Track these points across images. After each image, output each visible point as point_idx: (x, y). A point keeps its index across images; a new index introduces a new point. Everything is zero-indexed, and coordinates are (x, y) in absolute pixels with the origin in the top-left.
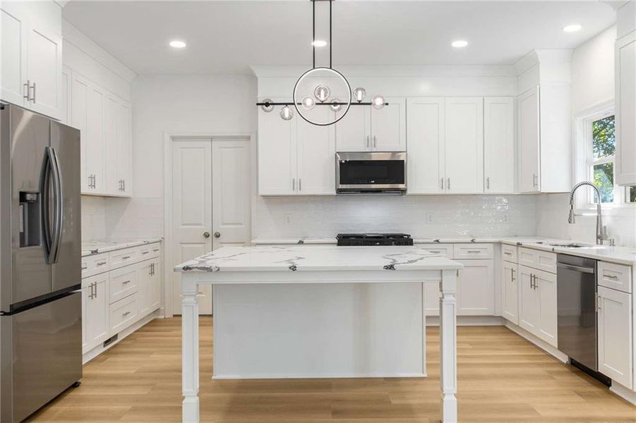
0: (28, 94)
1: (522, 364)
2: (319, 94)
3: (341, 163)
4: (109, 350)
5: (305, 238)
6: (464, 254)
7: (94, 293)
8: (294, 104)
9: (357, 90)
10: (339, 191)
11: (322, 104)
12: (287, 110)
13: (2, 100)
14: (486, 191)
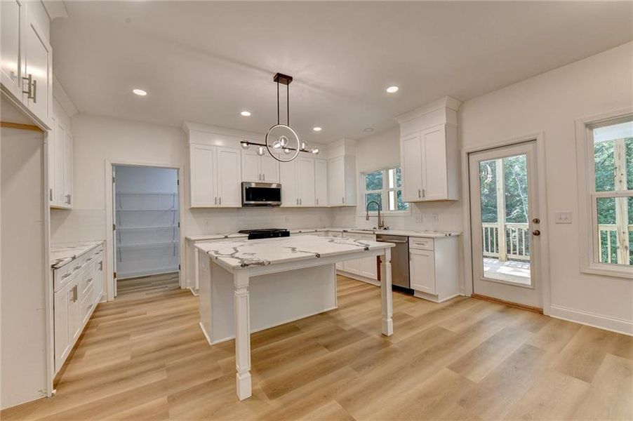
0: (30, 89)
1: (368, 290)
2: (281, 141)
3: (246, 189)
8: (266, 146)
9: (302, 142)
10: (244, 205)
12: (261, 149)
14: (317, 206)
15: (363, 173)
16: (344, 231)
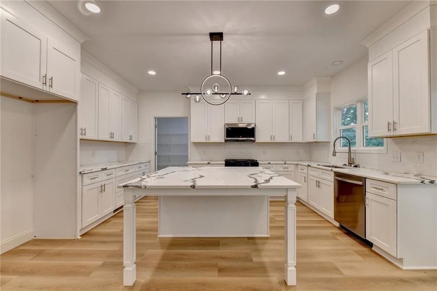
0: (46, 82)
2: (215, 88)
3: (227, 128)
4: (115, 215)
5: (211, 161)
6: (281, 169)
7: (103, 189)
8: (201, 94)
9: (234, 87)
10: (226, 141)
11: (216, 94)
12: (198, 97)
13: (1, 76)
14: (290, 141)
15: (338, 109)
16: (308, 165)
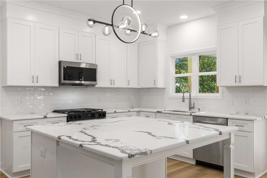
3: (64, 67)
15: (173, 57)
16: (158, 112)
